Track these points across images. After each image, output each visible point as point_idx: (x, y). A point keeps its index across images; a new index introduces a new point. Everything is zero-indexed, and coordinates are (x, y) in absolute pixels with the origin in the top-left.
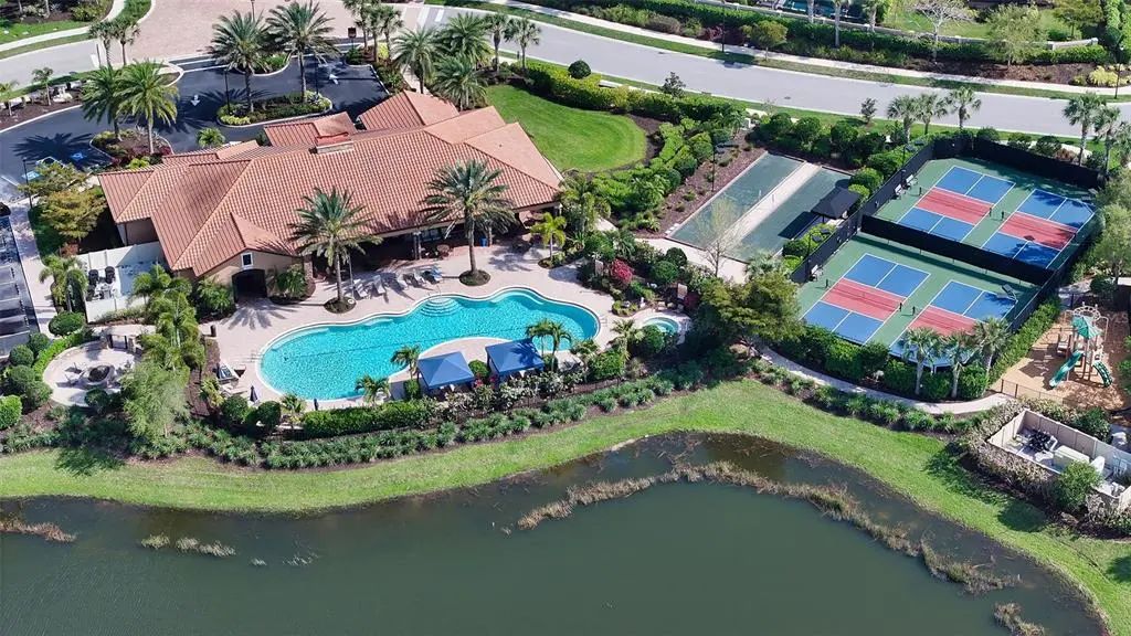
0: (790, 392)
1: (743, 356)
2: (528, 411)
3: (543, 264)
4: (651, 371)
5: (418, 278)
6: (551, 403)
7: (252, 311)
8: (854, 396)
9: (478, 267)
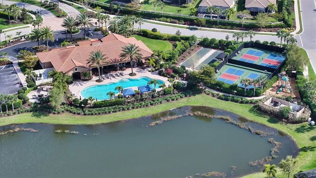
0: (214, 96)
1: (201, 89)
2: (149, 101)
3: (149, 71)
4: (179, 92)
5: (118, 75)
6: (154, 99)
7: (77, 82)
8: (230, 96)
9: (133, 72)
